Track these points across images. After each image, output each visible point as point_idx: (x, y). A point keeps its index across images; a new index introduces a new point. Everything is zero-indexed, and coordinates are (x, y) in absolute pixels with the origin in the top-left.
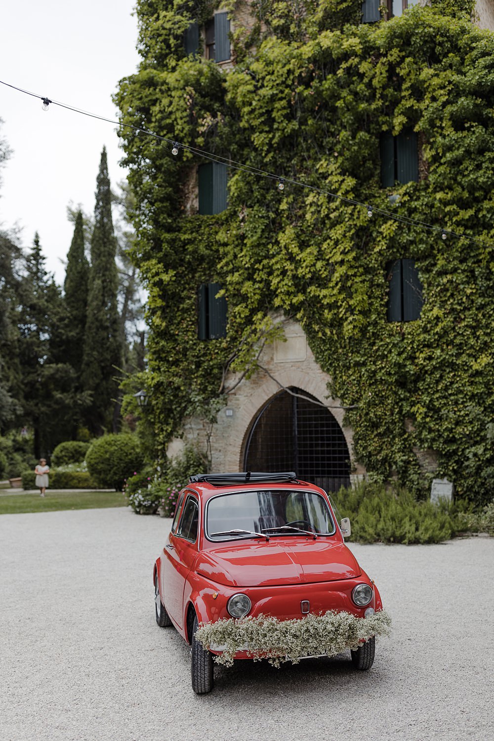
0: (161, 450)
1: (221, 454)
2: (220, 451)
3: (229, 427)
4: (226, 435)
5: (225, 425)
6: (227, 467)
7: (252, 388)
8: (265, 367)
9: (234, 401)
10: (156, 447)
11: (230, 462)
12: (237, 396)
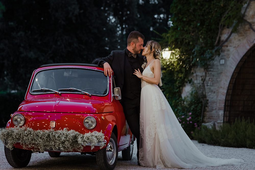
0: (178, 92)
1: (215, 95)
2: (214, 92)
3: (221, 73)
4: (219, 80)
5: (219, 72)
6: (218, 105)
7: (240, 40)
8: (250, 21)
9: (226, 52)
10: (175, 91)
11: (220, 100)
12: (229, 48)
